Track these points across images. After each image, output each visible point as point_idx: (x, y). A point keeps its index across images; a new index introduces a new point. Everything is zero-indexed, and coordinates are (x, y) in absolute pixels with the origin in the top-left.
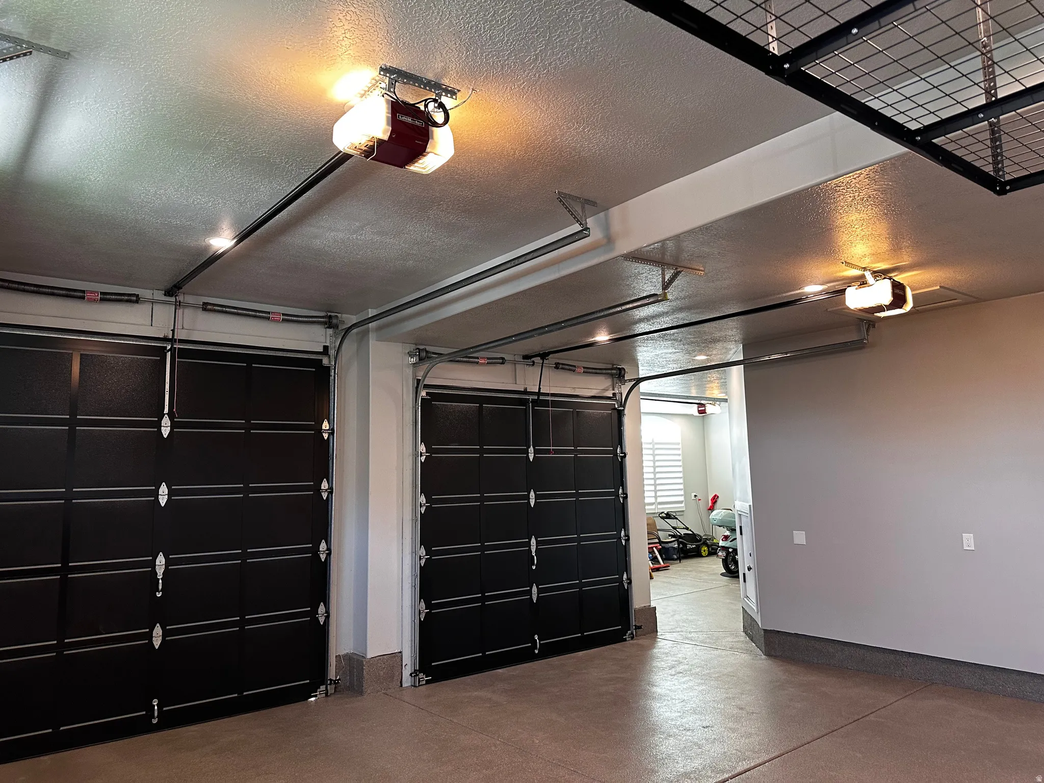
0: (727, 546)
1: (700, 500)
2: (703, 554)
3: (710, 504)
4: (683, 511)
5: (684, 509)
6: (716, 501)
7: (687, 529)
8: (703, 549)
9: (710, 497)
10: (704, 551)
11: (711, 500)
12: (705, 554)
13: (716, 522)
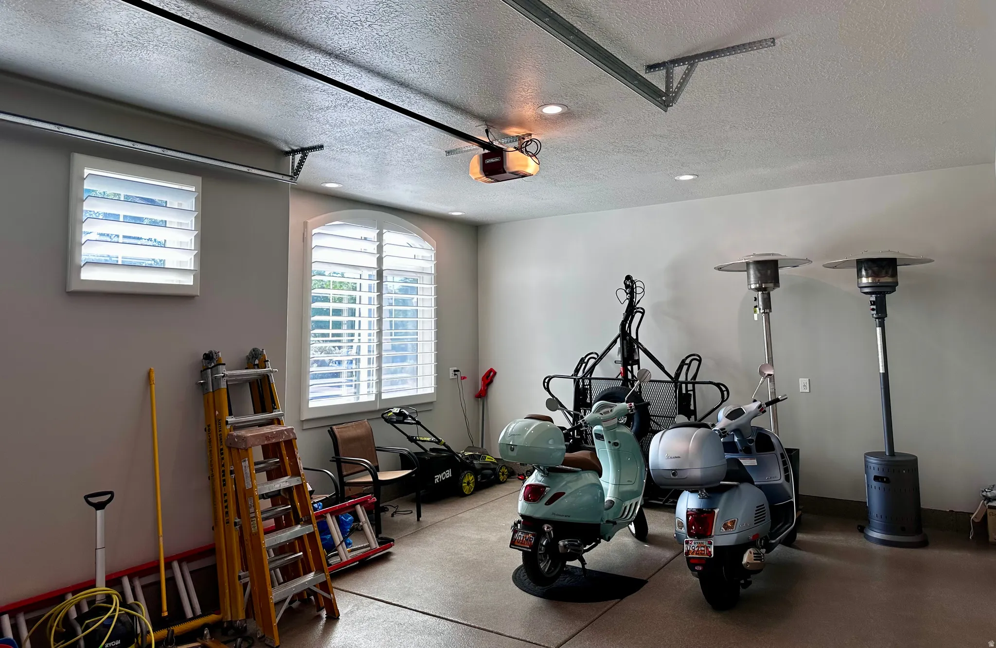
0: (538, 515)
1: (464, 378)
2: (466, 489)
3: (480, 387)
4: (432, 403)
5: (434, 399)
6: (491, 381)
7: (439, 442)
8: (465, 481)
9: (482, 373)
10: (468, 483)
11: (483, 379)
12: (470, 490)
13: (514, 454)
